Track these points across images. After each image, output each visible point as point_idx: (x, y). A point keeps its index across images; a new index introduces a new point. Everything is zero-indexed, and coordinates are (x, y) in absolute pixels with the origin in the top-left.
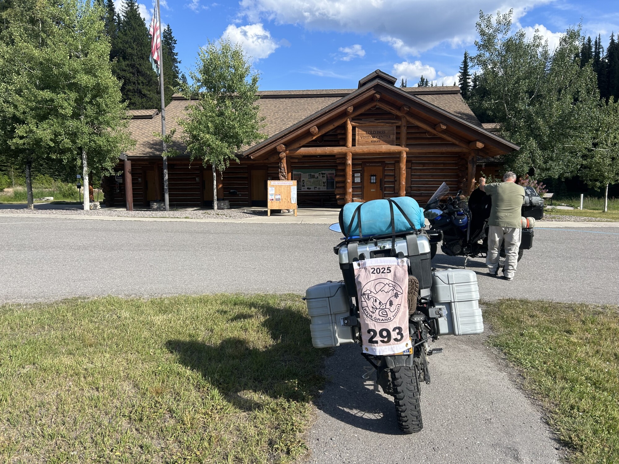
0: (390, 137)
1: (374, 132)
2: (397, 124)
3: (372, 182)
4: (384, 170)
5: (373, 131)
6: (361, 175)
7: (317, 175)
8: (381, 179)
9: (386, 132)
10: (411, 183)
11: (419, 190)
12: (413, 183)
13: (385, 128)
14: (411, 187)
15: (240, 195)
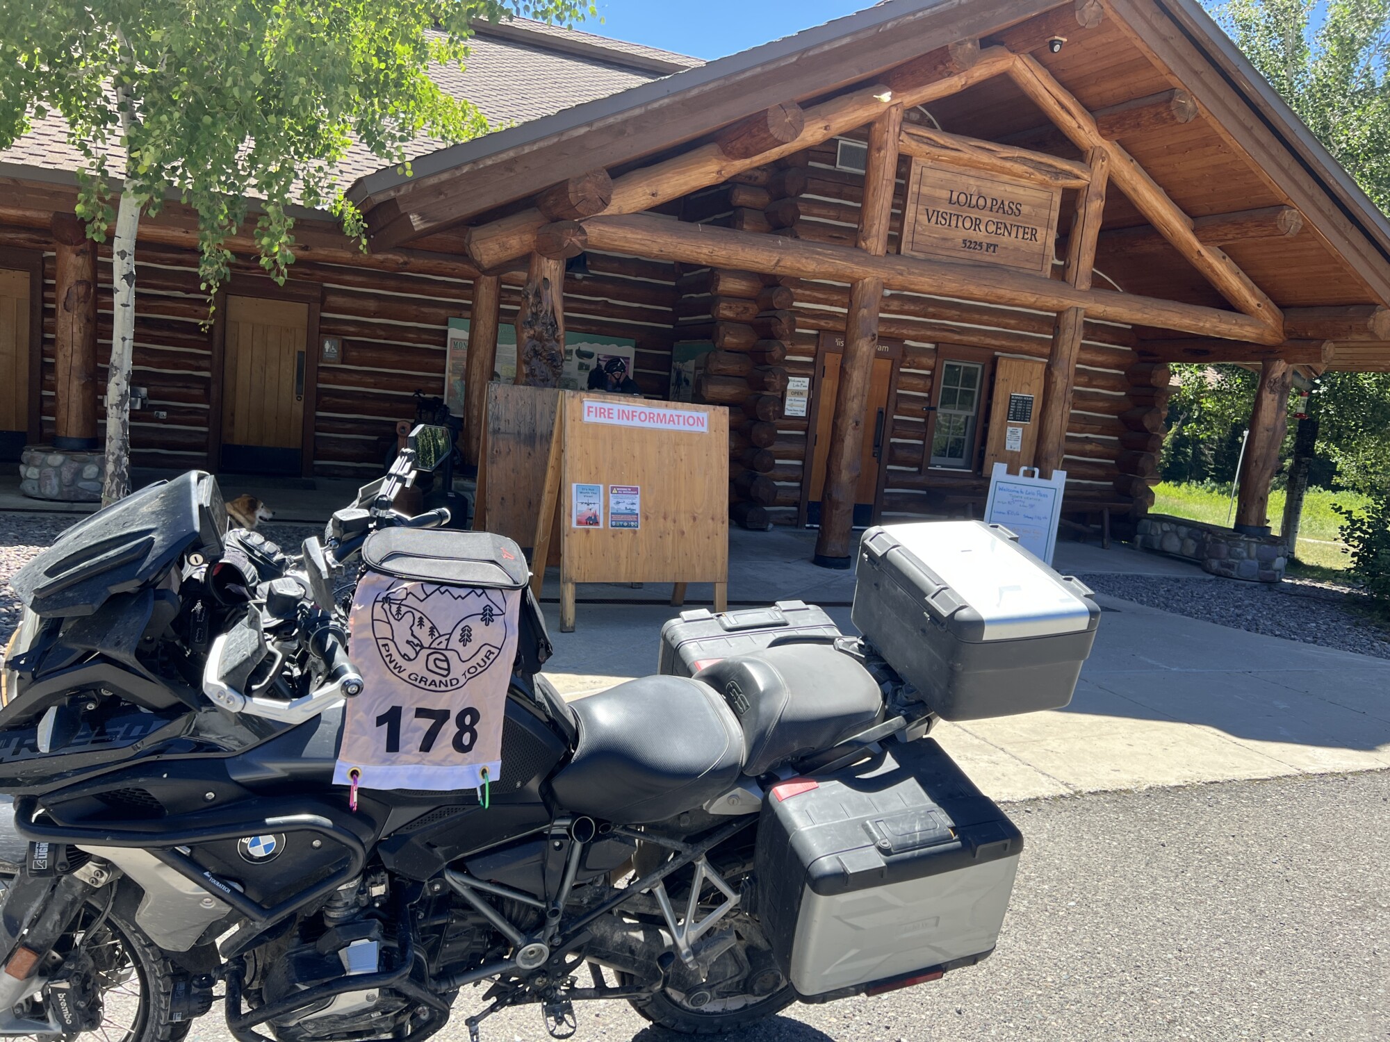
0: (1033, 234)
1: (981, 202)
5: (975, 192)
6: (809, 387)
8: (881, 413)
9: (1025, 209)
13: (1021, 191)
15: (163, 414)
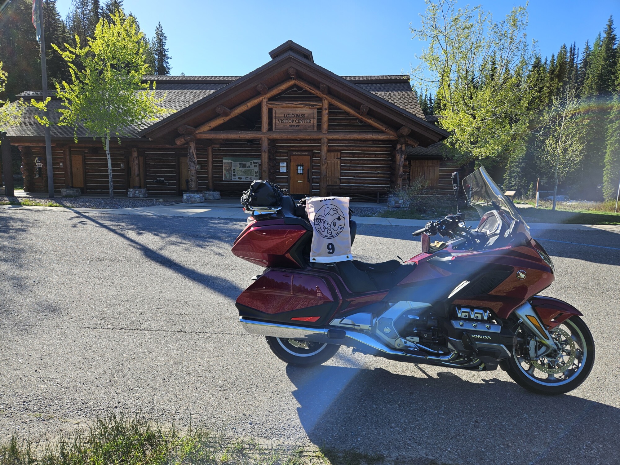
0: (310, 121)
1: (293, 116)
2: (318, 107)
3: (299, 172)
4: (312, 161)
5: (291, 114)
6: (287, 165)
7: (248, 164)
8: (308, 170)
9: (306, 115)
10: (340, 174)
11: (349, 183)
12: (343, 174)
13: (304, 111)
14: (340, 179)
15: (167, 184)
